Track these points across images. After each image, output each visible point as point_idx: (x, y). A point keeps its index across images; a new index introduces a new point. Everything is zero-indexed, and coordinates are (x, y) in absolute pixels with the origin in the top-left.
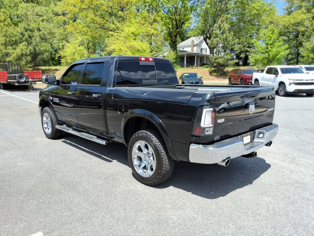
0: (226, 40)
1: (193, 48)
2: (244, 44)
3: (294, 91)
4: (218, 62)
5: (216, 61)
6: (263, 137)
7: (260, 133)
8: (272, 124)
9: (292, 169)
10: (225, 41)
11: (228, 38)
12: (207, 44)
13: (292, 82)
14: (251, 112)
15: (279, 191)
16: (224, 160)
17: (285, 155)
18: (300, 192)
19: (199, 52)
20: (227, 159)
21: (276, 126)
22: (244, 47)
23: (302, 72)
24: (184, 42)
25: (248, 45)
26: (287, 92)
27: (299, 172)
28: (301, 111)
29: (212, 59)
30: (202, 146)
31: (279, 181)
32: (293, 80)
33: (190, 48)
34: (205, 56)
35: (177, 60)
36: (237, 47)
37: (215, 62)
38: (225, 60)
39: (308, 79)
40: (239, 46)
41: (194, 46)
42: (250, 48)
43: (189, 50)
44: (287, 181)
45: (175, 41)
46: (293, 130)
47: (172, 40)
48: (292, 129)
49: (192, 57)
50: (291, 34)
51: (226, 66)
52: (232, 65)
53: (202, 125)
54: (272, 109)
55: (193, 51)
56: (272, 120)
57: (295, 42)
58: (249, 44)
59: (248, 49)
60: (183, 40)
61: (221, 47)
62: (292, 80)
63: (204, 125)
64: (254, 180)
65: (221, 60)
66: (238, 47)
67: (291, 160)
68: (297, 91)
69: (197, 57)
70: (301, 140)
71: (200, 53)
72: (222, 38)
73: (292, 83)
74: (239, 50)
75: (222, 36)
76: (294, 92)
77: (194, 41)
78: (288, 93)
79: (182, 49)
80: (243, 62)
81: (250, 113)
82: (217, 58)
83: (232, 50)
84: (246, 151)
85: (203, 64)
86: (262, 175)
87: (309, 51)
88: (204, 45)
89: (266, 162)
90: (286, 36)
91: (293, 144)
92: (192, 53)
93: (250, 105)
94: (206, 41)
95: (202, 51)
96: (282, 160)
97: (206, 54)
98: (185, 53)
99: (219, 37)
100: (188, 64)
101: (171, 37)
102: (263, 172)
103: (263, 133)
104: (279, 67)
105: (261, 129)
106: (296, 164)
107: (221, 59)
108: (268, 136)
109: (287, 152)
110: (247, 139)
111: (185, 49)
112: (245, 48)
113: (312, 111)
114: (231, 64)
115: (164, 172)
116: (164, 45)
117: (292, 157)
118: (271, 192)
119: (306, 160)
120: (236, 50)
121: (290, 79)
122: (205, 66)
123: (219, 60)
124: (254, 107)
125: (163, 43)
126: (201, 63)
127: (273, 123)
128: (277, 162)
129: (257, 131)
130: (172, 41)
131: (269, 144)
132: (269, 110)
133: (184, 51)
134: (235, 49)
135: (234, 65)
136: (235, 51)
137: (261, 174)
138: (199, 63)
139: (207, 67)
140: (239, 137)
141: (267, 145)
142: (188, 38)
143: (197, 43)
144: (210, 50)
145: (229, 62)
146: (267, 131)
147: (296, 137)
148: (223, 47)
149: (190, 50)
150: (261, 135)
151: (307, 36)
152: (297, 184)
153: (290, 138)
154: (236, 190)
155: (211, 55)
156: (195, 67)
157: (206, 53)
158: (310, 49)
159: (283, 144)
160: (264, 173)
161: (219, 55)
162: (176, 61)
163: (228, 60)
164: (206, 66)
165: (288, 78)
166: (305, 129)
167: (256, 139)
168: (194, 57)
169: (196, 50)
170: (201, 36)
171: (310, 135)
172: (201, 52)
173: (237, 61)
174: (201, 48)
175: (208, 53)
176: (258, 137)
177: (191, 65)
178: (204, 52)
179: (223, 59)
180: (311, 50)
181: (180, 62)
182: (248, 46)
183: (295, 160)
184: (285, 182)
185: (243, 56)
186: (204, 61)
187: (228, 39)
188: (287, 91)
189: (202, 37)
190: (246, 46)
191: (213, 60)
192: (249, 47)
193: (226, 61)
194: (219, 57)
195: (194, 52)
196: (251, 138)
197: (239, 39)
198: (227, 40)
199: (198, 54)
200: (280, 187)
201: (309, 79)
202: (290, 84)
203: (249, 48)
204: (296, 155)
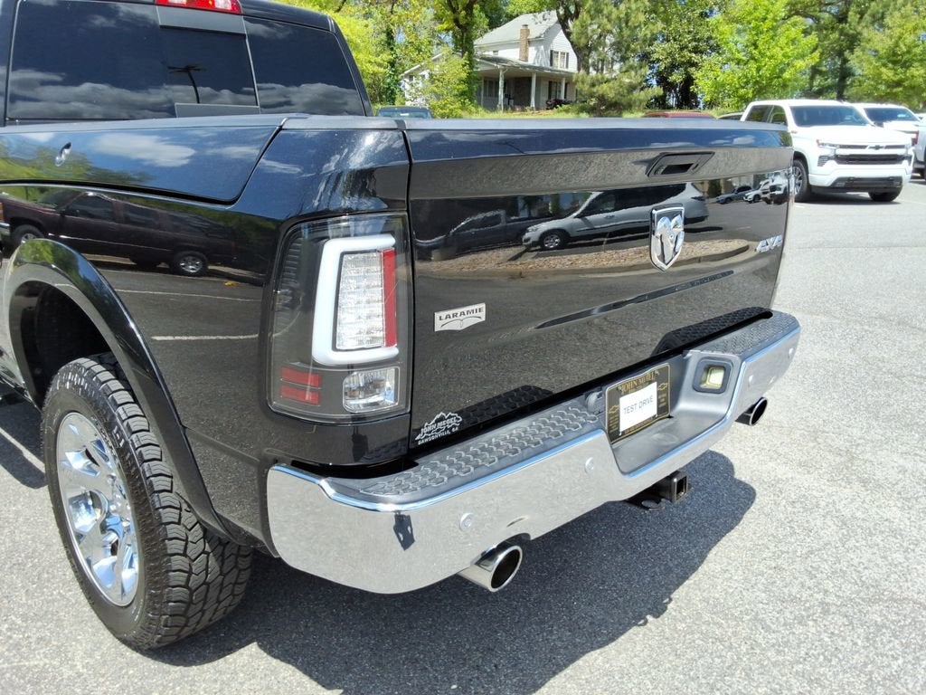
0: (627, 23)
1: (526, 50)
2: (681, 41)
3: (835, 183)
4: (601, 92)
5: (595, 90)
6: (722, 389)
7: (709, 368)
8: (767, 315)
9: (847, 513)
10: (624, 25)
11: (633, 15)
12: (568, 35)
13: (828, 152)
14: (662, 257)
15: (792, 664)
16: (489, 556)
17: (815, 434)
18: (895, 665)
19: (545, 63)
20: (502, 547)
21: (791, 325)
22: (682, 49)
23: (862, 122)
24: (497, 31)
25: (694, 44)
26: (809, 186)
27: (882, 532)
28: (860, 249)
29: (583, 82)
30: (333, 485)
31: (794, 591)
32: (833, 146)
33: (518, 50)
34: (562, 76)
35: (475, 87)
36: (660, 50)
37: (592, 95)
38: (621, 87)
39: (881, 145)
40: (666, 45)
41: (529, 42)
42: (702, 52)
43: (512, 55)
44: (829, 585)
45: (467, 24)
46: (837, 321)
47: (456, 21)
48: (836, 318)
49: (524, 78)
50: (825, 11)
51: (624, 106)
52: (645, 104)
53: (321, 350)
54: (774, 241)
55: (526, 60)
56: (772, 294)
57: (836, 35)
58: (699, 40)
59: (695, 58)
60: (494, 24)
61: (612, 45)
62: (831, 145)
63: (334, 348)
64: (678, 586)
65: (610, 88)
66: (664, 49)
67: (838, 459)
68: (843, 184)
69: (538, 80)
70: (870, 360)
71: (549, 66)
72: (614, 16)
73: (829, 158)
74: (666, 59)
75: (614, 10)
76: (833, 187)
77: (529, 27)
78: (814, 190)
79: (490, 54)
80: (677, 97)
81: (657, 261)
82: (598, 80)
83: (645, 57)
84: (627, 478)
85: (558, 103)
86: (714, 550)
87: (880, 58)
88: (561, 43)
89: (737, 476)
90: (812, 17)
91: (840, 382)
92: (524, 66)
93: (660, 216)
94: (565, 27)
95: (555, 61)
96: (800, 464)
97: (566, 70)
98: (499, 67)
99: (605, 12)
100: (512, 101)
101: (454, 10)
102: (719, 535)
103: (725, 368)
104: (787, 105)
105: (716, 348)
106: (864, 482)
107: (611, 84)
108: (751, 378)
109: (821, 422)
110: (638, 404)
111: (502, 54)
112: (686, 53)
113: (896, 249)
114: (641, 101)
115: (180, 593)
116: (436, 41)
117: (840, 443)
118: (755, 666)
119: (901, 462)
120: (658, 60)
121: (823, 144)
122: (560, 108)
123: (605, 86)
124: (680, 229)
125: (433, 34)
126: (550, 97)
127: (774, 308)
128: (782, 471)
129: (694, 355)
130: (460, 26)
131: (752, 415)
132: (760, 247)
133: (497, 60)
134: (655, 56)
135: (649, 106)
136: (653, 62)
137: (709, 548)
138: (544, 98)
139: (567, 111)
140: (593, 397)
141: (743, 419)
142: (511, 17)
143: (538, 35)
144: (578, 57)
145: (636, 94)
146: (744, 359)
147: (852, 350)
148: (617, 46)
149: (518, 57)
150: (716, 379)
151: (873, 16)
152: (876, 607)
153: (827, 356)
154: (580, 662)
155: (582, 71)
156: (532, 109)
157: (567, 67)
158: (882, 52)
159: (802, 382)
160: (724, 541)
161: (605, 72)
162: (471, 90)
163: (632, 88)
164: (565, 107)
165: (818, 141)
166: (881, 317)
167: (690, 398)
168: (530, 79)
169: (534, 58)
170: (549, 9)
171: (900, 342)
172: (551, 64)
173: (658, 91)
174: (551, 51)
175: (573, 66)
176: (697, 388)
177: (518, 105)
178: (559, 65)
179: (616, 84)
180: (888, 58)
181: (485, 95)
182: (694, 48)
183: (856, 463)
184: (820, 596)
185: (677, 77)
186: (560, 91)
187: (633, 19)
188: (811, 183)
189: (553, 17)
190: (687, 47)
191: (586, 88)
192: (696, 50)
193: (625, 91)
194: (603, 78)
195: (530, 62)
196: (659, 393)
197: (667, 21)
198: (630, 24)
199: (541, 68)
200: (799, 630)
201: (885, 145)
202: (823, 160)
203: (696, 53)
204: (859, 434)
